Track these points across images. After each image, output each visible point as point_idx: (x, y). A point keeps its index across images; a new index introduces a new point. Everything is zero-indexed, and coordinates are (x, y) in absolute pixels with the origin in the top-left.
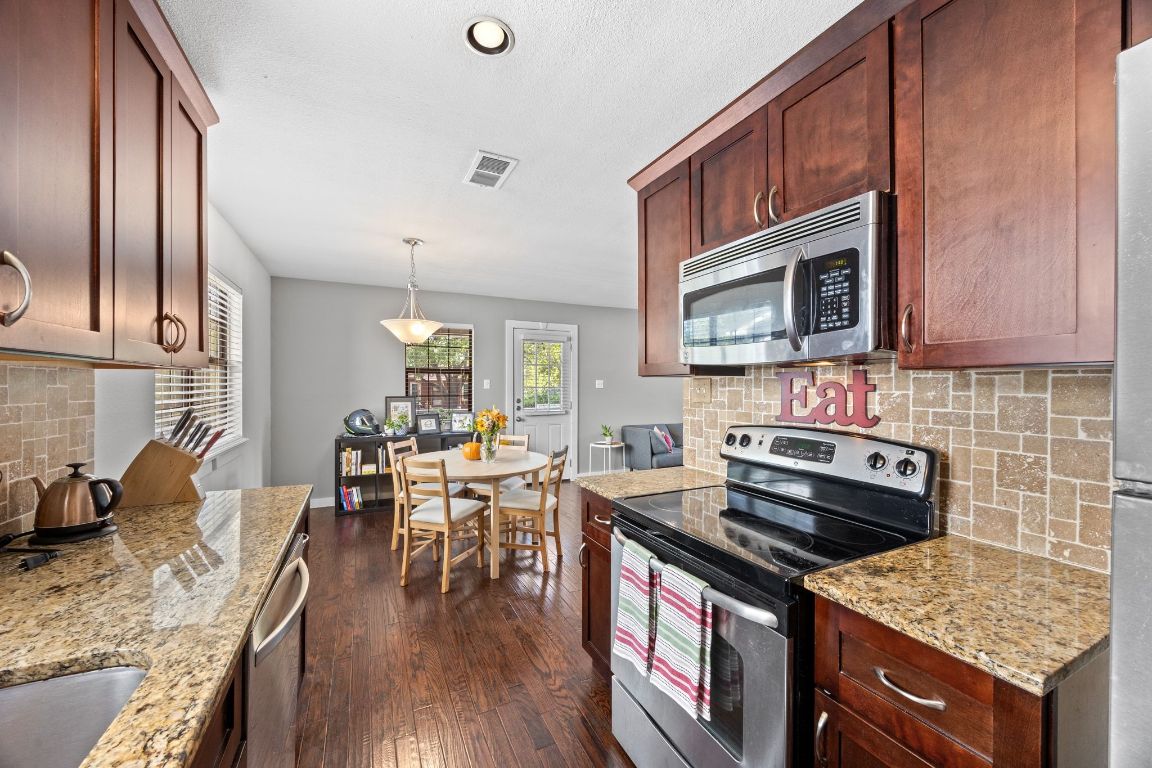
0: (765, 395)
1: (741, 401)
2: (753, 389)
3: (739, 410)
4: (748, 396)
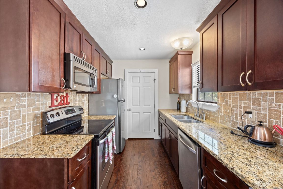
0: (45, 99)
1: (35, 103)
2: (40, 98)
3: (34, 107)
4: (38, 101)
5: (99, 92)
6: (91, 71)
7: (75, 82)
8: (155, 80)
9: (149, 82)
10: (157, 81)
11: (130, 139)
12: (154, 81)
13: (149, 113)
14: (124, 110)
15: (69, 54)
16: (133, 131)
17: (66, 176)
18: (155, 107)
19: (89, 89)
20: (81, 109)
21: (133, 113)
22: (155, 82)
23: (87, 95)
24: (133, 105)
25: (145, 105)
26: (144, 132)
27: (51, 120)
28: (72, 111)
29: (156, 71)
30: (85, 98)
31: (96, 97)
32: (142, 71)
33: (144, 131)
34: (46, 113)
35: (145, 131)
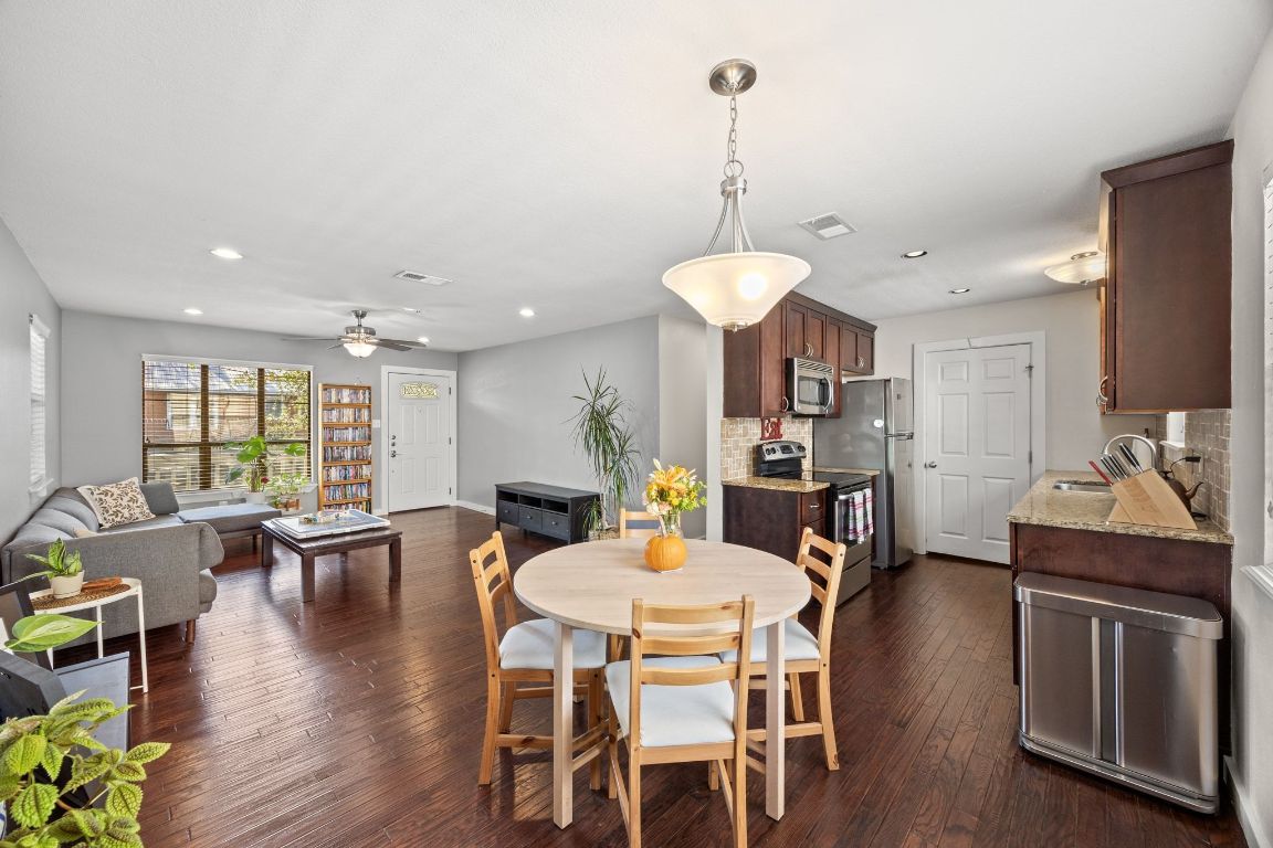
0: (756, 428)
2: (752, 425)
4: (748, 429)
5: (837, 415)
6: (820, 376)
7: (800, 401)
8: (1030, 367)
9: (1008, 377)
10: (1039, 372)
11: (932, 555)
12: (1027, 374)
13: (1008, 481)
14: (910, 465)
15: (792, 360)
16: (944, 532)
17: (799, 514)
18: (1031, 461)
19: (815, 410)
20: (801, 448)
21: (945, 477)
22: (1030, 376)
23: (811, 420)
24: (943, 452)
25: (988, 454)
26: (985, 540)
27: (769, 458)
28: (786, 449)
29: (1038, 337)
30: (806, 427)
31: (830, 427)
32: (975, 343)
33: (985, 536)
34: (761, 446)
35: (988, 538)
